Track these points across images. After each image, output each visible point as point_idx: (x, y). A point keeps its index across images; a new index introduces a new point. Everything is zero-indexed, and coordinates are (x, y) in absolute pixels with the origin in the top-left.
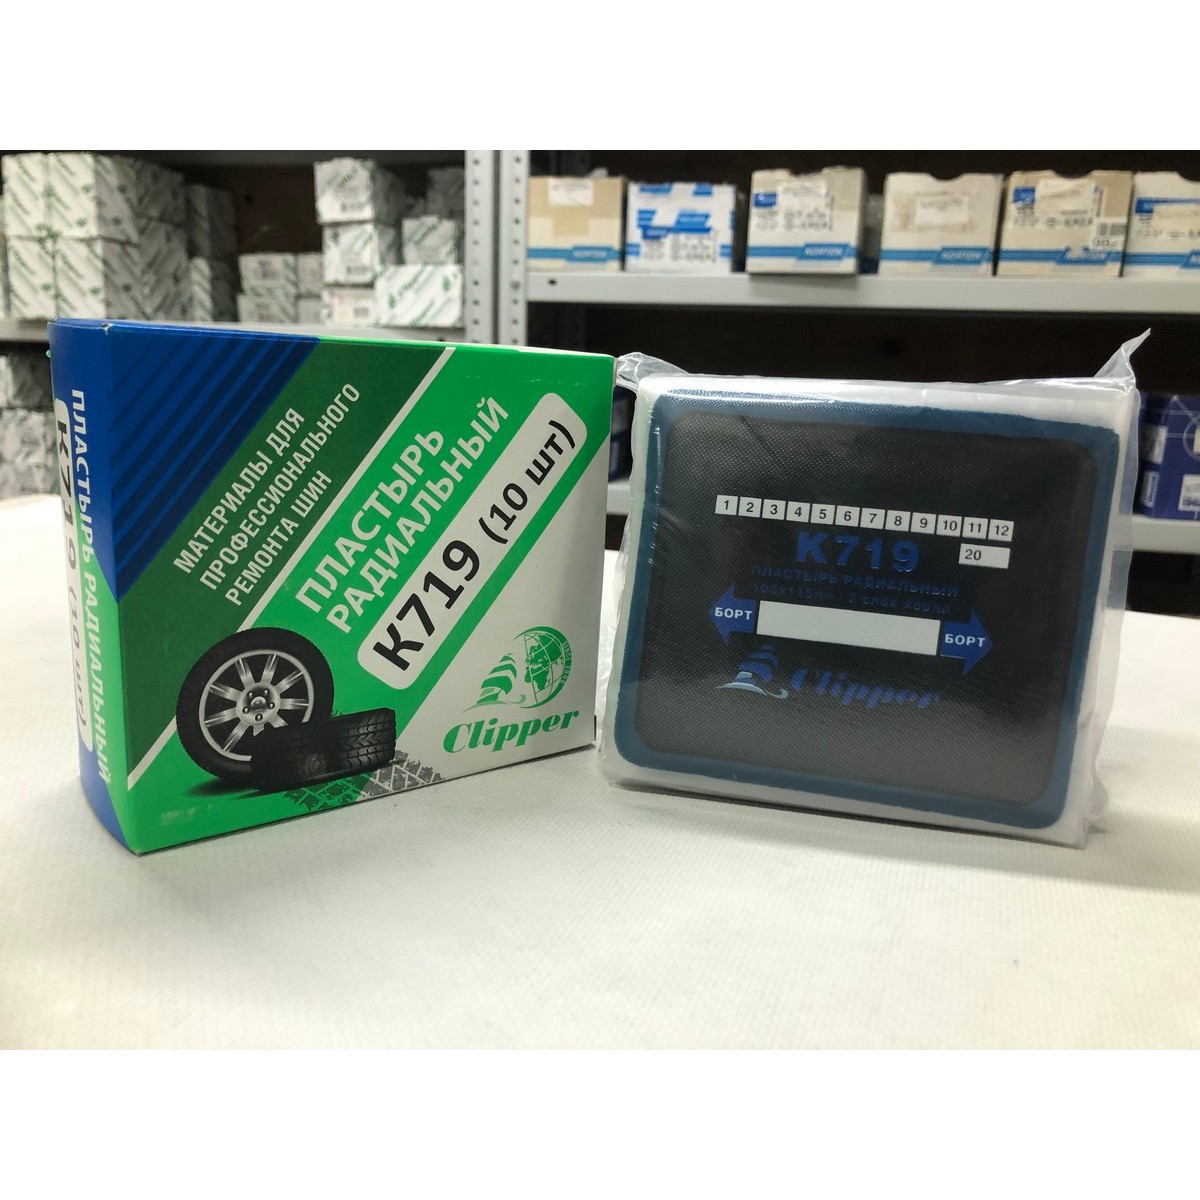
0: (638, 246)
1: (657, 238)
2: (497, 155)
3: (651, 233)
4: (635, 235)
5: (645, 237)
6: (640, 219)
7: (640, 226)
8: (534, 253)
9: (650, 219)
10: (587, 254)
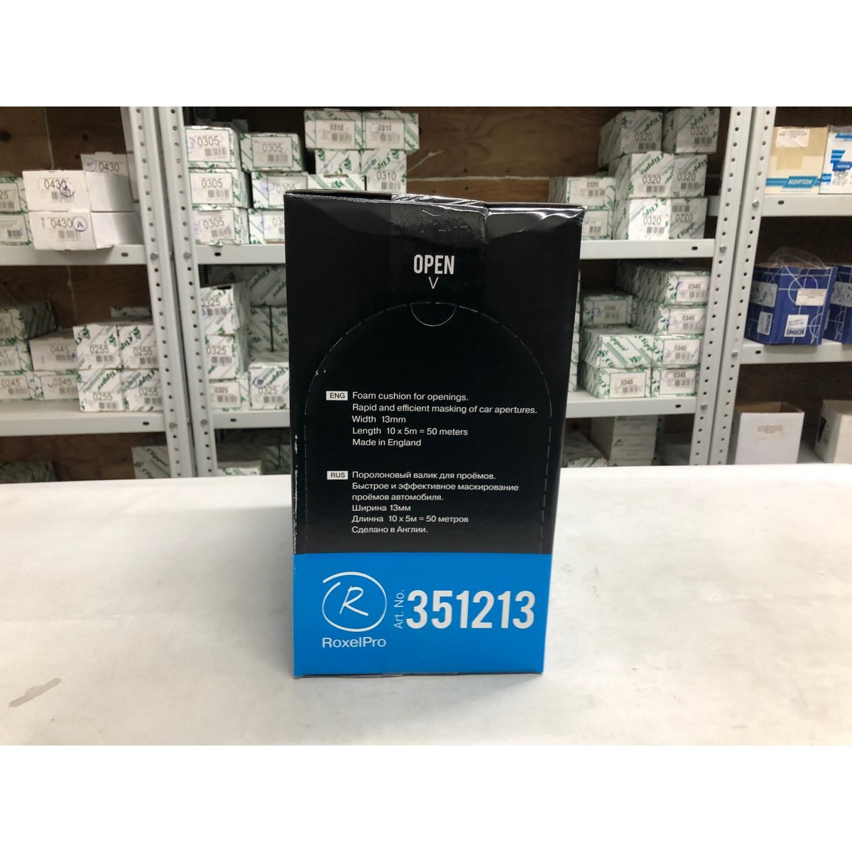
0: (830, 175)
1: (844, 170)
2: (754, 109)
3: (839, 166)
4: (829, 168)
5: (835, 169)
6: (833, 157)
7: (831, 162)
8: (770, 182)
9: (841, 157)
10: (799, 182)
